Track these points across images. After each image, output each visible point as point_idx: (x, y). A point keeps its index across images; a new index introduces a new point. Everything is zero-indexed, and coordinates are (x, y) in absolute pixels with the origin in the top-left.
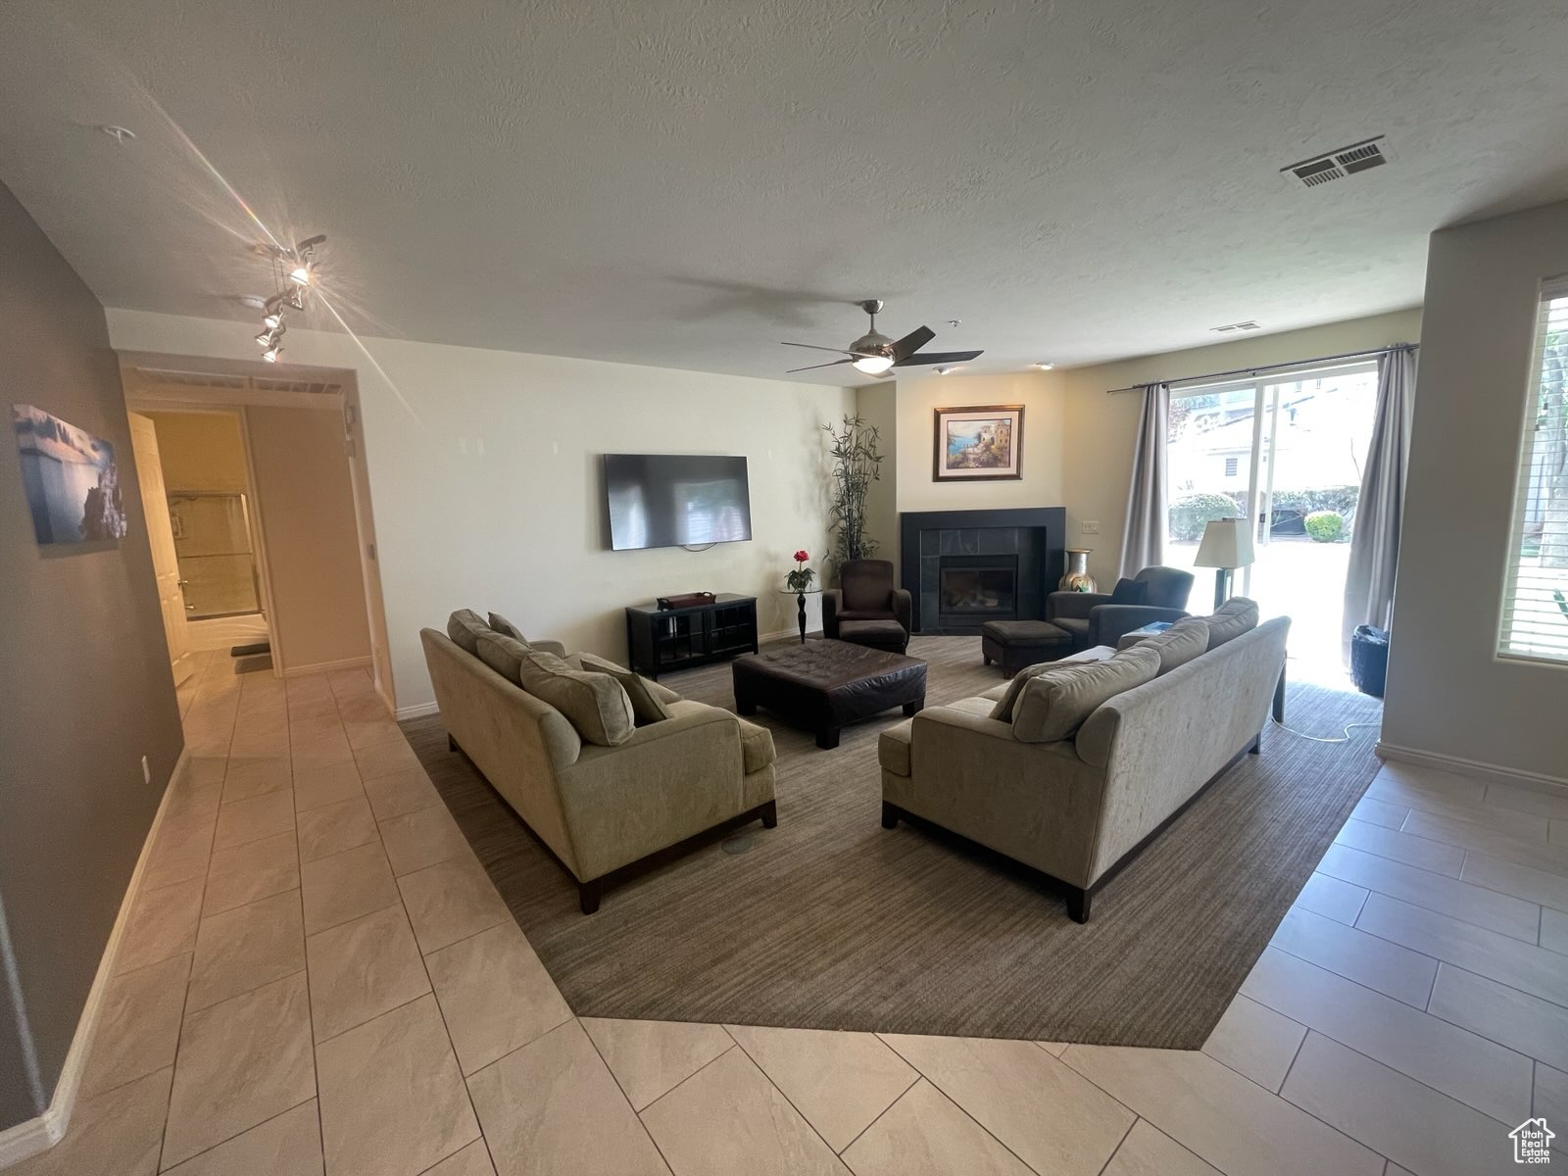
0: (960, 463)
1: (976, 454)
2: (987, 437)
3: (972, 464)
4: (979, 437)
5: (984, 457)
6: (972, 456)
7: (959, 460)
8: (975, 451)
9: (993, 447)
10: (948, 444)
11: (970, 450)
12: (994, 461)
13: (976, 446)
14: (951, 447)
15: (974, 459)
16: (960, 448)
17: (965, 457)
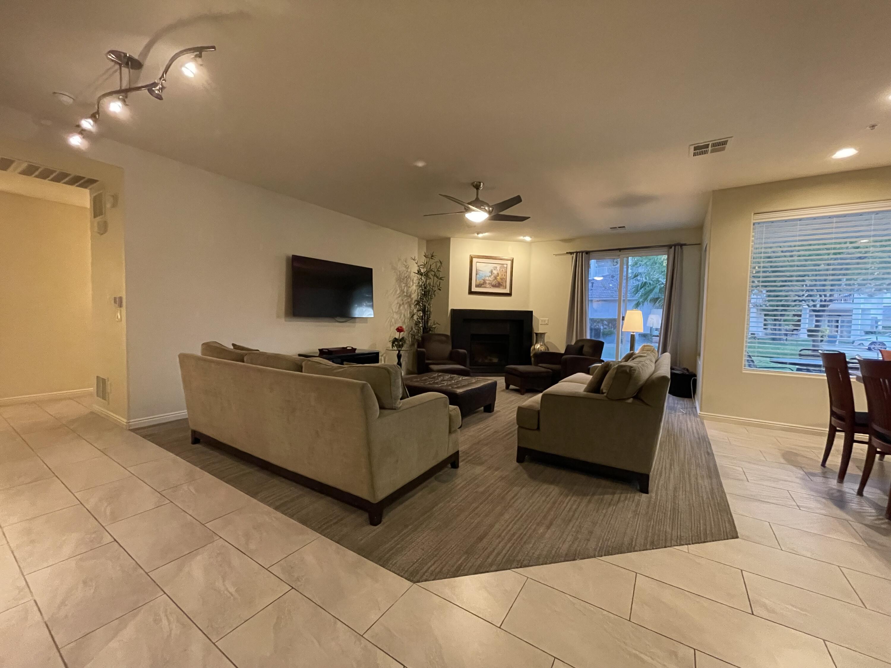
0: (482, 285)
1: (490, 281)
2: (495, 272)
3: (488, 286)
4: (492, 272)
5: (494, 283)
6: (488, 282)
7: (482, 283)
8: (490, 279)
9: (498, 278)
10: (476, 274)
11: (487, 278)
12: (498, 285)
13: (490, 276)
14: (478, 276)
15: (489, 283)
16: (482, 277)
17: (485, 283)
